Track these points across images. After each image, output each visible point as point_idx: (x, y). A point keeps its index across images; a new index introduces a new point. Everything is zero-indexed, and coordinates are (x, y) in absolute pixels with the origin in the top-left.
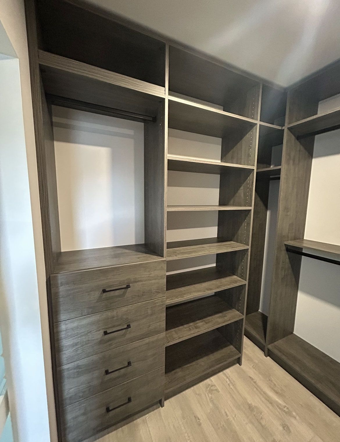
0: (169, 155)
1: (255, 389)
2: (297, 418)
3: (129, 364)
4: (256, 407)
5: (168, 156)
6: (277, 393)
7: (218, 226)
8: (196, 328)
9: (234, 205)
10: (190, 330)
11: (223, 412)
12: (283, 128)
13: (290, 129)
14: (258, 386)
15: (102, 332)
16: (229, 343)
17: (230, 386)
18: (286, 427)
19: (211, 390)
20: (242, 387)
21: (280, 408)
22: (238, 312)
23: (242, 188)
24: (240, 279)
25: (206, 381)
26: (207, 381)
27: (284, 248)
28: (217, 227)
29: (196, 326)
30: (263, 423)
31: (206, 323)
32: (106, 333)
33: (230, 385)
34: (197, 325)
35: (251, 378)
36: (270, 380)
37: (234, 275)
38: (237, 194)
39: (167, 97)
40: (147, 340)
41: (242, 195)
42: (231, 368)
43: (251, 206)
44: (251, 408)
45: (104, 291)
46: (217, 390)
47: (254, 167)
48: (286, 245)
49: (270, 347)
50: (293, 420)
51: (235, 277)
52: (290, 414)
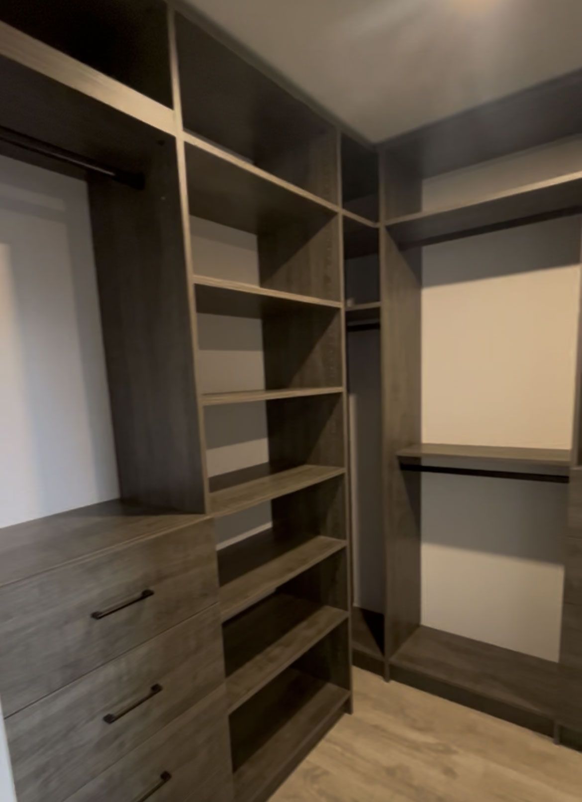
0: (195, 276)
1: (387, 741)
2: (460, 751)
3: (166, 776)
4: (399, 767)
5: (194, 278)
6: (421, 730)
7: (269, 437)
8: (271, 661)
9: (302, 386)
10: (261, 669)
12: (378, 225)
13: (389, 228)
14: (391, 734)
15: (99, 719)
16: (323, 681)
17: (345, 755)
19: (314, 776)
20: (365, 747)
21: (432, 750)
22: (335, 610)
23: (318, 348)
24: (333, 539)
25: (299, 768)
26: (303, 766)
27: (396, 463)
28: (267, 440)
29: (270, 658)
30: (415, 783)
31: (287, 646)
32: (109, 719)
33: (345, 753)
34: (271, 655)
35: (374, 726)
36: (405, 716)
37: (317, 533)
38: (308, 363)
39: (182, 137)
40: (194, 710)
41: (320, 364)
42: (337, 726)
43: (340, 385)
44: (391, 771)
45: (96, 616)
46: (326, 773)
47: (340, 305)
48: (400, 458)
49: (393, 659)
50: (455, 758)
51: (322, 539)
52: (448, 751)
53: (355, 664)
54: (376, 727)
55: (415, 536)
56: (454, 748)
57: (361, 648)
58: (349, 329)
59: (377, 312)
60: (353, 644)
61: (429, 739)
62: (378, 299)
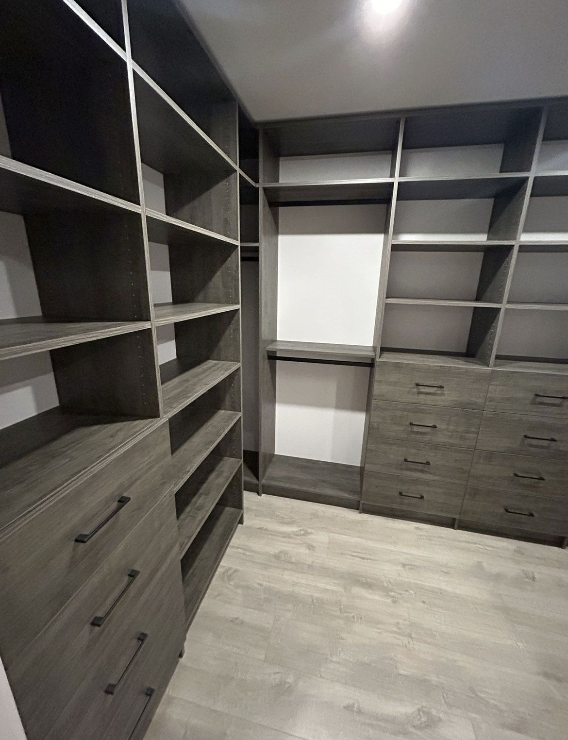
1: (270, 536)
2: (313, 531)
4: (281, 552)
5: (146, 210)
6: (288, 524)
7: (176, 339)
8: (199, 509)
10: (194, 517)
11: (257, 586)
12: (257, 186)
13: (265, 190)
14: (271, 531)
16: (223, 507)
17: (246, 554)
18: (310, 547)
19: (229, 576)
20: (259, 545)
21: (298, 535)
22: (232, 459)
23: (218, 273)
24: (231, 412)
25: (217, 573)
26: (219, 571)
27: (266, 355)
28: (174, 342)
29: (198, 507)
30: (293, 560)
31: (207, 494)
33: (246, 552)
34: (197, 505)
35: (259, 528)
36: (276, 517)
37: (219, 409)
38: (211, 284)
41: (220, 285)
42: (235, 535)
43: (237, 303)
44: (276, 557)
46: (236, 571)
47: (238, 243)
48: (268, 351)
49: (263, 482)
50: (311, 536)
51: (222, 412)
52: (307, 533)
53: (245, 490)
54: (260, 529)
55: (273, 401)
56: (309, 530)
57: (247, 479)
58: (243, 259)
59: (256, 249)
60: (244, 478)
61: (293, 529)
62: (257, 240)
